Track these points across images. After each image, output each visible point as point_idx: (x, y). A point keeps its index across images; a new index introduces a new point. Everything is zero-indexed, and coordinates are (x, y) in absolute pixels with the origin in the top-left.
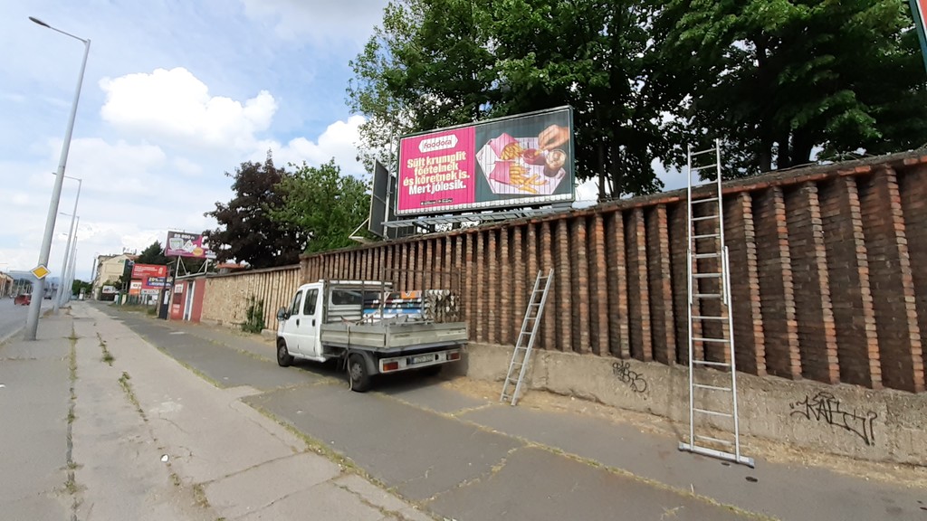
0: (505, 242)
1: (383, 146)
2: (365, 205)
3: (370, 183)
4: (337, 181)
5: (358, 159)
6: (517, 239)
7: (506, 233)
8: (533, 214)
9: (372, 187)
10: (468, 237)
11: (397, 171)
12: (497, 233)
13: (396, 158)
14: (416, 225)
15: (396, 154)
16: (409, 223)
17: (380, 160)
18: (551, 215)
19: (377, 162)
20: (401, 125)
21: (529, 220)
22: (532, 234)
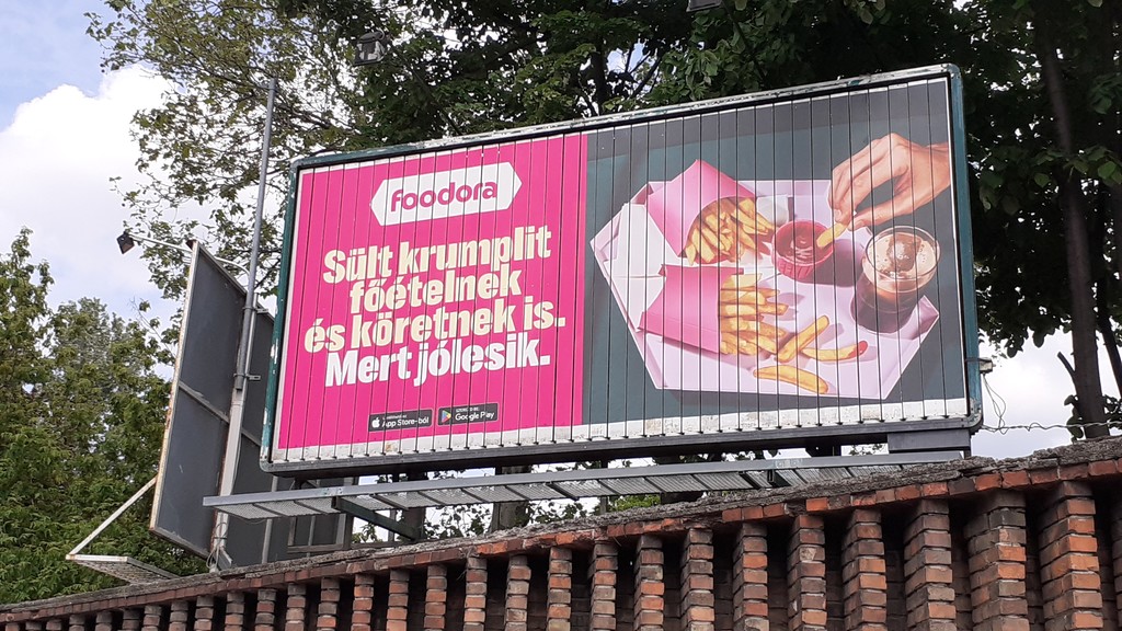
0: (701, 585)
1: (228, 193)
2: (143, 423)
3: (171, 336)
4: (35, 325)
5: (126, 242)
6: (748, 576)
7: (708, 553)
8: (813, 476)
9: (176, 350)
10: (554, 565)
11: (282, 292)
12: (673, 548)
13: (278, 241)
14: (346, 509)
15: (280, 225)
16: (319, 499)
17: (213, 251)
18: (884, 482)
19: (202, 254)
20: (306, 117)
21: (798, 502)
22: (810, 556)
